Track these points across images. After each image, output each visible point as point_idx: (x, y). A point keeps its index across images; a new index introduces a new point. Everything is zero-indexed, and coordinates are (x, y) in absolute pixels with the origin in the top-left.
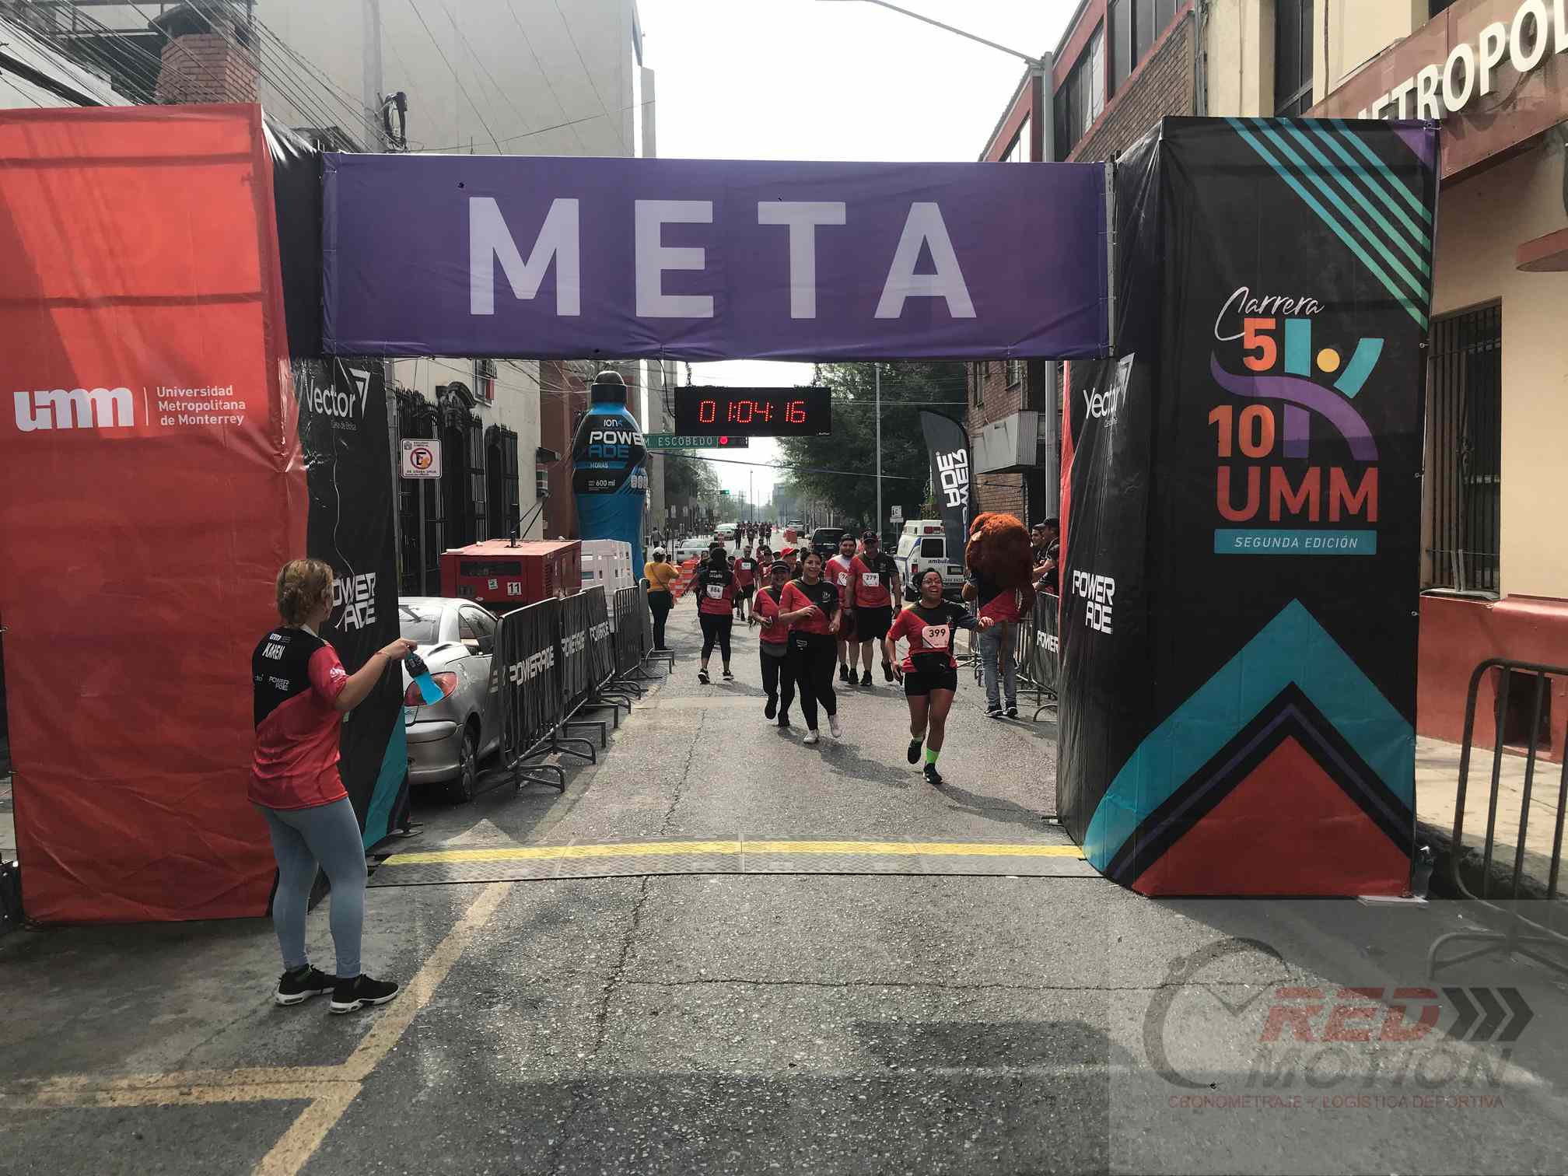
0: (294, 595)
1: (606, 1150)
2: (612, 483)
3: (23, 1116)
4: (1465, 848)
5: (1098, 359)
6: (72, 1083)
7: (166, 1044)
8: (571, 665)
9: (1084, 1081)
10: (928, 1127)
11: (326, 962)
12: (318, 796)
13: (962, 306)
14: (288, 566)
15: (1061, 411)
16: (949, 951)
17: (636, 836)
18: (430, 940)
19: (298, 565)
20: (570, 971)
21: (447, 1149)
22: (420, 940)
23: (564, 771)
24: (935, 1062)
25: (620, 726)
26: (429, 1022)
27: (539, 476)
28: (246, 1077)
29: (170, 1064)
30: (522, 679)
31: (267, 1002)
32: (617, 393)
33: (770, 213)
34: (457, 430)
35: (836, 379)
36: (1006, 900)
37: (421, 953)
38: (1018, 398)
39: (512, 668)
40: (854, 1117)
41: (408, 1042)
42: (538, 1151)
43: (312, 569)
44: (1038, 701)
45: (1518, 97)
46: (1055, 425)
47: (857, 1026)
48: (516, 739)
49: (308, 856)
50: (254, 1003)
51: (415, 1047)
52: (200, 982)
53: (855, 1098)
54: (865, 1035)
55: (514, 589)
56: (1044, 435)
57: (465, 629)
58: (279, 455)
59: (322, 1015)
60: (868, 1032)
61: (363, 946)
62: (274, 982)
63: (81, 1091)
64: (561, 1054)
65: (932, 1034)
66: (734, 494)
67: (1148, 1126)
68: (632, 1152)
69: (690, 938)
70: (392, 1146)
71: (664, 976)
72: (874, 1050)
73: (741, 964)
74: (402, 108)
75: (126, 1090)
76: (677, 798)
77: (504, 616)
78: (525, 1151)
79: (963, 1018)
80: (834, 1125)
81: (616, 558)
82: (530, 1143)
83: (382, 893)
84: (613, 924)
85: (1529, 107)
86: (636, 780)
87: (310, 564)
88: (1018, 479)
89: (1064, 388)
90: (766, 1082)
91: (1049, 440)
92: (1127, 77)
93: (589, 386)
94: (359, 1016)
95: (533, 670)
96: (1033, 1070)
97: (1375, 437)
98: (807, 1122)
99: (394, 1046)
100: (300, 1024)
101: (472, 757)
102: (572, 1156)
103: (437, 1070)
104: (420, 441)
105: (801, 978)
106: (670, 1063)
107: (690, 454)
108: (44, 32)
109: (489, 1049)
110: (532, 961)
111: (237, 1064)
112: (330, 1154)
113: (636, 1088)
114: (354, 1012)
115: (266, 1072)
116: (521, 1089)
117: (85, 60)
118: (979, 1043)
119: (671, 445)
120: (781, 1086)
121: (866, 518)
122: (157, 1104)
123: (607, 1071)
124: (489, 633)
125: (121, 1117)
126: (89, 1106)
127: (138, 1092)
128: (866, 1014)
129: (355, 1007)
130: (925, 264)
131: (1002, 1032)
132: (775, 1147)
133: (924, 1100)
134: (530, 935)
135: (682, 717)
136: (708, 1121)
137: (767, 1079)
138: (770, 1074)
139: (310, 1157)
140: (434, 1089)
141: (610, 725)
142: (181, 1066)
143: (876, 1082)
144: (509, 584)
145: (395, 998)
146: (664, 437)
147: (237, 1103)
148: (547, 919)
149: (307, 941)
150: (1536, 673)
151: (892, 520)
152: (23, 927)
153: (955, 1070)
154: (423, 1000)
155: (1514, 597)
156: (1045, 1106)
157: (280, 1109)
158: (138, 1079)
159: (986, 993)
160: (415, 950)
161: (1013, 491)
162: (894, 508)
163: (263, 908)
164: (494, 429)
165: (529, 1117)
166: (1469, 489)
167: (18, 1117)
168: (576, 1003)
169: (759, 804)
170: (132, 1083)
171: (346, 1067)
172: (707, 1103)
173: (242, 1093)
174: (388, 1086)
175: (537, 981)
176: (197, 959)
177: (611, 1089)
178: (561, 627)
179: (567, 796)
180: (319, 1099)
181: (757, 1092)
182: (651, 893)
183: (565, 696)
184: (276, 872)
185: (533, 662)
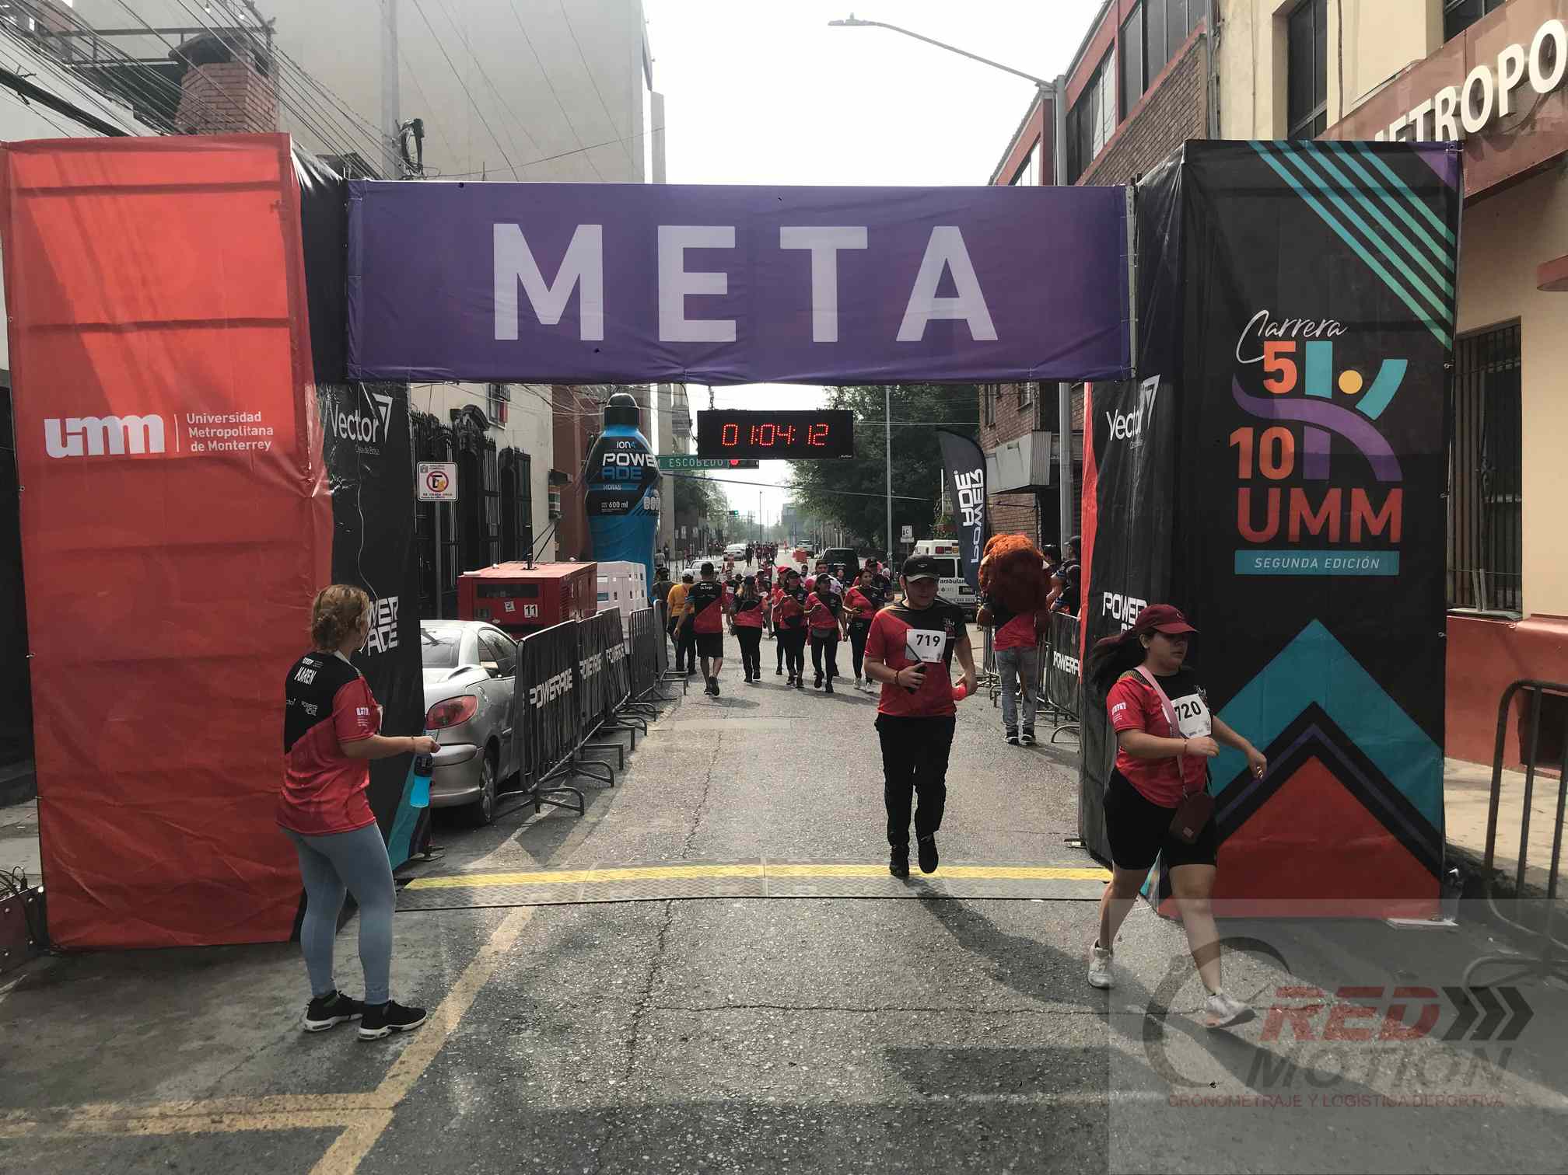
0: (328, 621)
2: (625, 505)
3: (55, 1144)
4: (1496, 870)
5: (1120, 380)
6: (102, 1111)
7: (195, 1072)
8: (588, 685)
9: (1121, 1107)
10: (964, 1155)
11: (354, 988)
12: (346, 821)
13: (983, 329)
14: (324, 592)
16: (978, 975)
17: (657, 859)
18: (455, 965)
19: (335, 591)
20: (597, 997)
22: (445, 966)
23: (583, 794)
24: (968, 1089)
25: (638, 748)
26: (458, 1049)
27: (551, 498)
28: (278, 1105)
29: (200, 1091)
30: (541, 702)
31: (294, 1028)
32: (629, 415)
33: (792, 238)
34: (471, 453)
35: (846, 400)
36: (1032, 923)
37: (447, 978)
38: (1030, 418)
39: (532, 691)
40: (889, 1145)
41: (438, 1069)
43: (347, 595)
44: (1055, 722)
45: (1536, 118)
46: (1070, 445)
47: (887, 1051)
48: (536, 762)
49: (337, 882)
50: (282, 1029)
51: (445, 1074)
52: (228, 1008)
53: (889, 1126)
54: (897, 1061)
55: (531, 611)
56: (1057, 455)
57: (486, 651)
58: (306, 480)
59: (350, 1042)
60: (899, 1059)
61: (392, 970)
62: (302, 1007)
63: (114, 1119)
64: (593, 1081)
65: (964, 1060)
66: (743, 515)
67: (1186, 1154)
69: (716, 963)
71: (692, 1002)
72: (906, 1076)
73: (769, 989)
74: (419, 135)
75: (157, 1118)
76: (697, 821)
77: (524, 639)
79: (994, 1043)
80: (870, 1153)
81: (630, 579)
82: (565, 1172)
83: (406, 918)
84: (639, 948)
85: (1547, 128)
86: (656, 802)
87: (347, 591)
88: (1030, 499)
90: (800, 1110)
91: (1063, 460)
92: (1139, 99)
93: (601, 408)
94: (387, 1042)
95: (553, 693)
96: (1069, 1097)
98: (843, 1150)
99: (425, 1073)
100: (330, 1050)
101: (491, 780)
103: (468, 1097)
104: (435, 464)
105: (830, 1003)
106: (702, 1091)
107: (699, 475)
109: (520, 1076)
110: (559, 987)
111: (268, 1092)
113: (669, 1116)
114: (383, 1039)
115: (296, 1100)
116: (554, 1116)
117: (111, 90)
118: (1012, 1069)
119: (682, 467)
120: (813, 1112)
121: (875, 539)
122: (188, 1133)
123: (639, 1098)
124: (507, 656)
125: (153, 1145)
126: (121, 1134)
127: (169, 1120)
128: (897, 1039)
129: (383, 1034)
130: (947, 287)
131: (1034, 1058)
133: (960, 1127)
134: (555, 960)
135: (698, 739)
136: (743, 1149)
137: (800, 1106)
138: (802, 1101)
140: (466, 1117)
141: (627, 748)
142: (211, 1093)
143: (910, 1108)
144: (526, 606)
145: (423, 1024)
146: (675, 459)
147: (268, 1132)
148: (573, 944)
149: (335, 966)
151: (903, 540)
152: (48, 952)
153: (990, 1097)
154: (452, 1026)
155: (1538, 617)
156: (1082, 1134)
157: (313, 1137)
158: (169, 1106)
159: (1017, 1018)
160: (441, 976)
161: (1025, 511)
162: (905, 528)
163: (289, 933)
164: (508, 451)
165: (562, 1145)
166: (1488, 508)
167: (49, 1146)
168: (605, 1029)
169: (780, 827)
170: (163, 1110)
171: (376, 1094)
172: (741, 1131)
173: (274, 1121)
174: (420, 1114)
175: (564, 1007)
176: (223, 984)
177: (643, 1116)
178: (579, 650)
179: (586, 819)
180: (351, 1127)
181: (791, 1119)
182: (676, 918)
183: (583, 718)
184: (304, 896)
185: (552, 684)
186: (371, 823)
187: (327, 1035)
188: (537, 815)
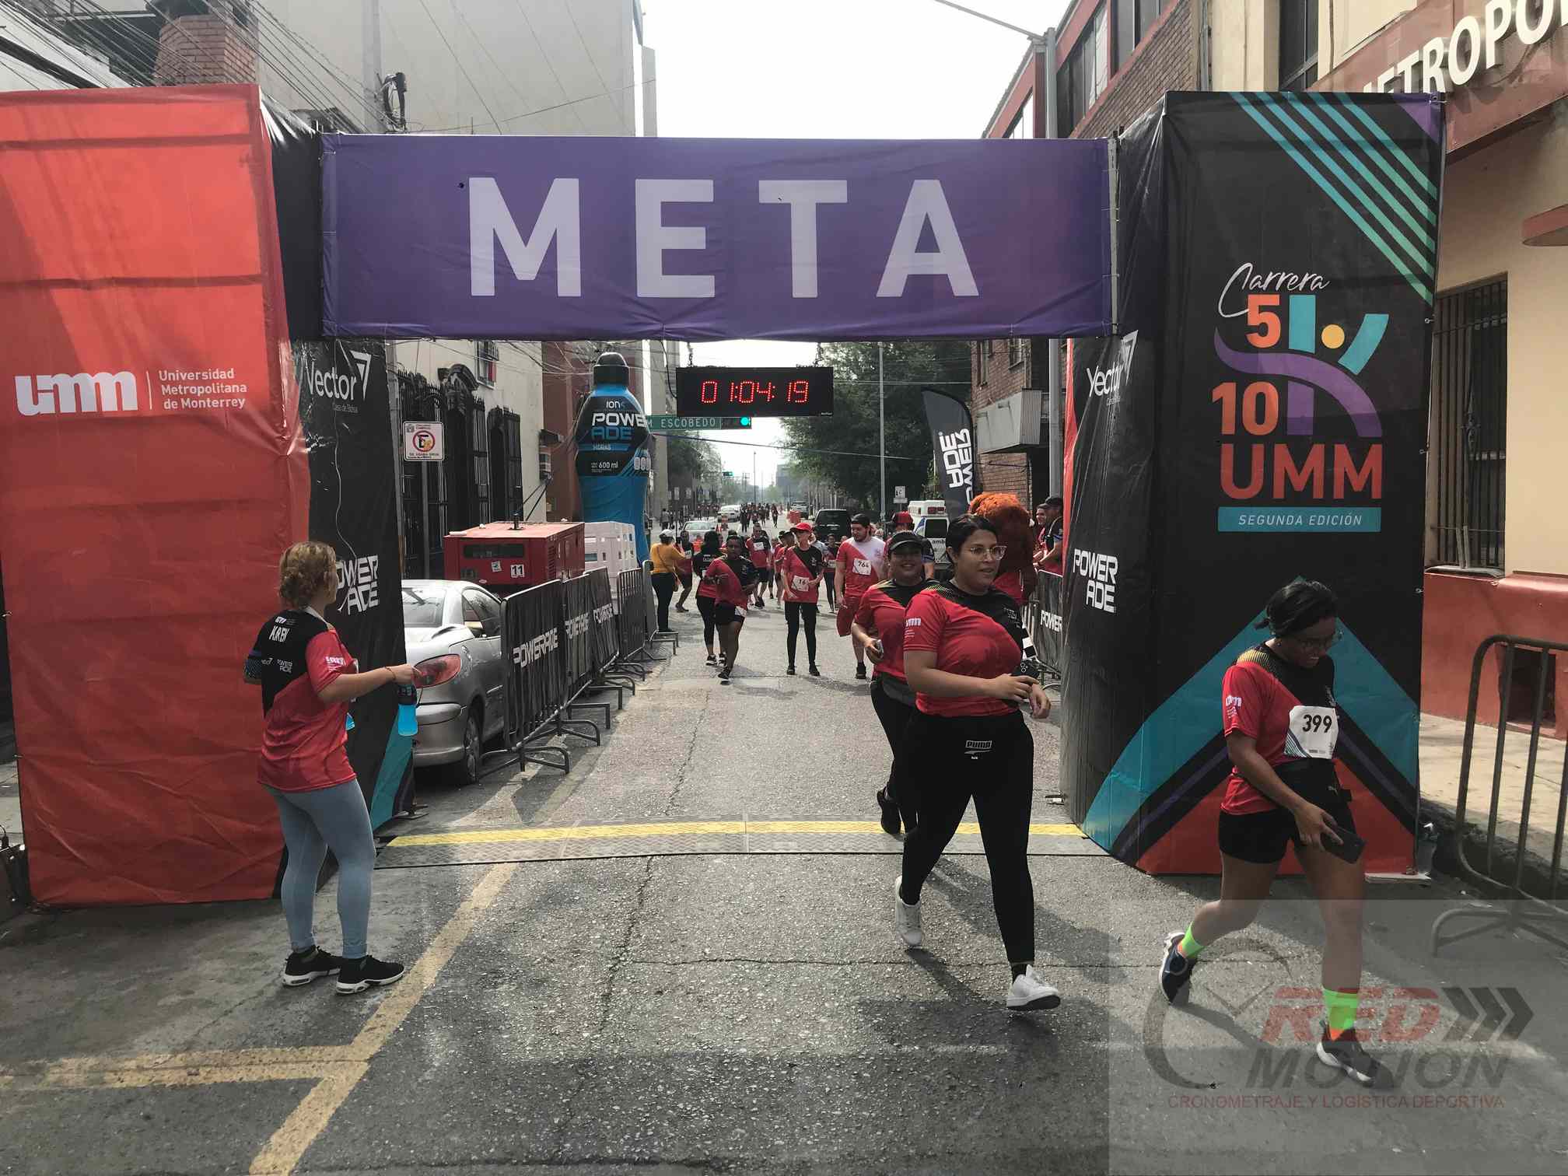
0: (294, 579)
1: (613, 1128)
2: (616, 465)
3: (32, 1096)
4: (1468, 824)
5: (1101, 336)
6: (79, 1065)
7: (173, 1026)
8: (575, 647)
10: (931, 1104)
11: (331, 942)
12: (326, 778)
13: (964, 285)
14: (289, 551)
15: (1065, 390)
16: (953, 929)
17: (640, 816)
18: (435, 921)
19: (300, 549)
20: (575, 951)
21: (453, 1127)
22: (425, 921)
23: (569, 752)
24: (939, 1041)
25: (624, 708)
26: (436, 1003)
27: (542, 458)
28: (254, 1057)
29: (178, 1045)
30: (525, 662)
31: (273, 983)
32: (619, 374)
33: (770, 191)
34: (459, 412)
35: (839, 359)
37: (427, 934)
38: (1022, 377)
39: (516, 650)
40: (858, 1095)
41: (415, 1022)
42: (542, 1130)
43: (313, 552)
45: (1524, 71)
46: (1060, 404)
47: (860, 1004)
48: (520, 721)
49: (318, 838)
50: (260, 984)
51: (421, 1027)
52: (208, 964)
53: (858, 1076)
54: (869, 1013)
55: (517, 571)
56: (1047, 415)
57: (470, 612)
58: (281, 437)
59: (329, 996)
60: (873, 1011)
61: (370, 927)
62: (282, 964)
63: (89, 1072)
64: (567, 1033)
65: (937, 1011)
66: (737, 476)
67: (1152, 1103)
68: (638, 1130)
69: (694, 918)
70: (398, 1125)
71: (669, 956)
72: (878, 1028)
73: (746, 943)
74: (401, 89)
75: (134, 1071)
76: (681, 779)
77: (507, 598)
78: (532, 1129)
79: (966, 995)
80: (838, 1102)
81: (619, 540)
82: (537, 1121)
83: (388, 874)
84: (618, 904)
85: (1535, 80)
86: (641, 761)
87: (312, 547)
88: (1022, 459)
89: (1068, 367)
90: (771, 1060)
91: (1053, 419)
92: (1131, 52)
93: (591, 367)
94: (364, 997)
95: (537, 652)
97: (1379, 414)
98: (811, 1100)
99: (401, 1026)
100: (307, 1006)
101: (476, 739)
102: (578, 1134)
103: (443, 1050)
104: (423, 424)
105: (805, 957)
106: (674, 1042)
107: (693, 436)
108: (42, 15)
109: (495, 1029)
110: (537, 941)
111: (244, 1045)
112: (337, 1133)
113: (641, 1067)
114: (361, 993)
115: (273, 1052)
116: (527, 1068)
117: (81, 42)
118: (983, 1021)
119: (674, 427)
120: (785, 1064)
121: (869, 499)
122: (164, 1085)
123: (612, 1050)
124: (491, 615)
125: (130, 1098)
126: (97, 1087)
127: (146, 1073)
128: (871, 992)
129: (361, 988)
130: (927, 242)
132: (780, 1124)
133: (928, 1077)
134: (535, 915)
135: (686, 699)
136: (712, 1099)
137: (771, 1057)
138: (774, 1052)
139: (317, 1136)
140: (439, 1069)
141: (614, 707)
142: (189, 1047)
143: (880, 1059)
144: (512, 566)
145: (400, 979)
146: (667, 418)
147: (244, 1083)
148: (552, 899)
149: (314, 921)
150: (1539, 650)
151: (896, 501)
152: (31, 909)
153: (959, 1048)
154: (429, 981)
155: (1519, 574)
157: (287, 1090)
158: (146, 1060)
159: (990, 971)
160: (420, 931)
161: (1017, 471)
162: (897, 488)
163: (271, 889)
164: (497, 411)
165: (535, 1096)
166: (1475, 466)
167: (26, 1098)
168: (581, 983)
169: (763, 784)
170: (141, 1064)
171: (353, 1047)
172: (711, 1082)
173: (250, 1074)
174: (394, 1066)
175: (542, 961)
176: (204, 940)
177: (615, 1068)
178: (564, 609)
179: (571, 777)
180: (326, 1079)
181: (761, 1070)
182: (655, 873)
183: (570, 678)
184: (285, 852)
185: (537, 644)
186: (352, 779)
187: (305, 989)
188: (523, 773)
